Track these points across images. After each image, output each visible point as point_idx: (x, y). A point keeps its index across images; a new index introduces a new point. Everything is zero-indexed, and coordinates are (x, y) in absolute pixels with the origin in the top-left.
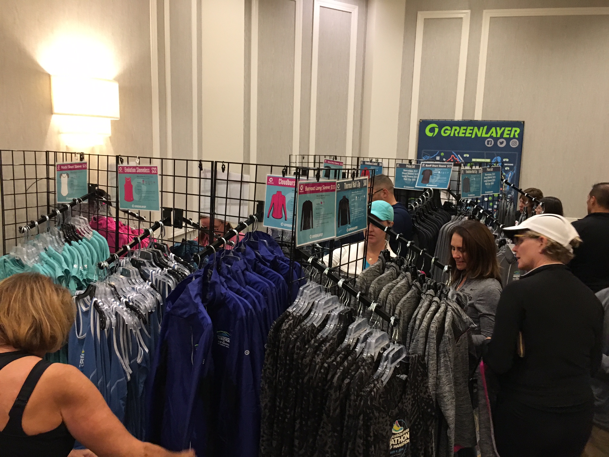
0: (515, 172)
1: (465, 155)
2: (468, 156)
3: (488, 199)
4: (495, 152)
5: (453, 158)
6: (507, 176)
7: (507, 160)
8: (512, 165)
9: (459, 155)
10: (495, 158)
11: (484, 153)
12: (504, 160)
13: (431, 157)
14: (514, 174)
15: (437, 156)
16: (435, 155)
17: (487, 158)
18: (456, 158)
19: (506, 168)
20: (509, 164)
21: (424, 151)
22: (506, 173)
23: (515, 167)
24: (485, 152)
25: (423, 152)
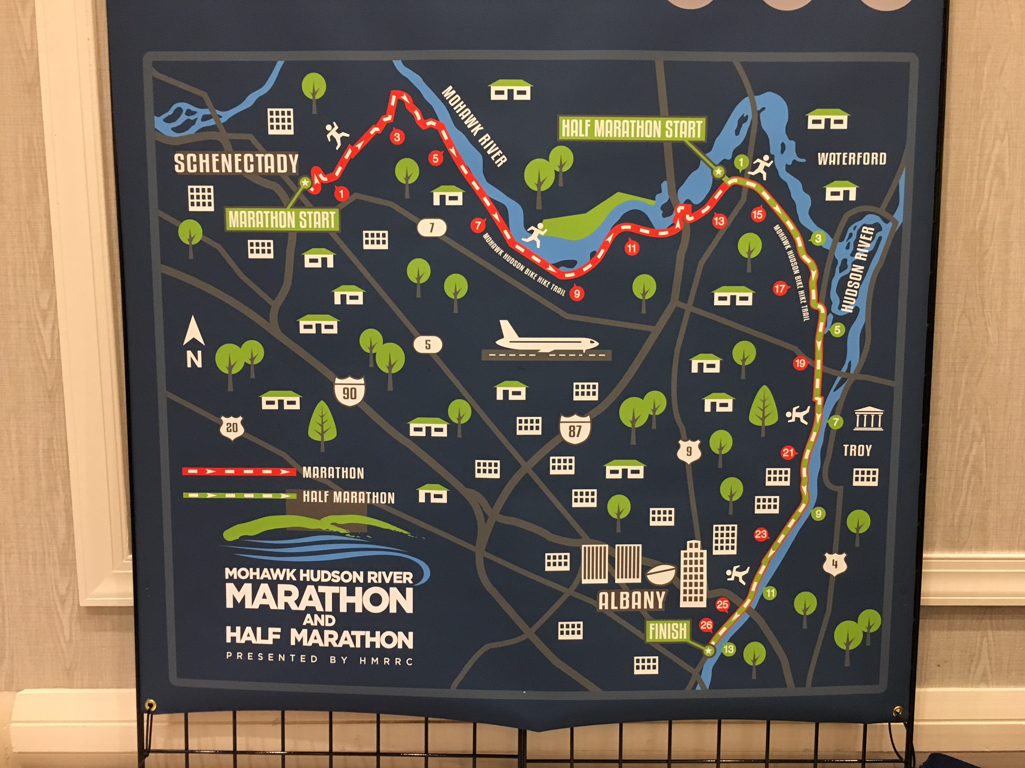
0: (899, 215)
1: (499, 91)
2: (522, 91)
3: (705, 447)
4: (737, 58)
5: (402, 115)
6: (841, 253)
7: (839, 120)
8: (879, 159)
9: (449, 92)
10: (743, 108)
11: (652, 64)
12: (816, 120)
13: (226, 115)
14: (897, 237)
15: (275, 99)
16: (250, 100)
17: (679, 110)
18: (429, 113)
19: (835, 192)
20: (853, 158)
21: (157, 65)
22: (830, 230)
23: (902, 181)
24: (659, 58)
25: (150, 74)
